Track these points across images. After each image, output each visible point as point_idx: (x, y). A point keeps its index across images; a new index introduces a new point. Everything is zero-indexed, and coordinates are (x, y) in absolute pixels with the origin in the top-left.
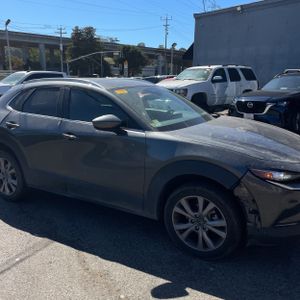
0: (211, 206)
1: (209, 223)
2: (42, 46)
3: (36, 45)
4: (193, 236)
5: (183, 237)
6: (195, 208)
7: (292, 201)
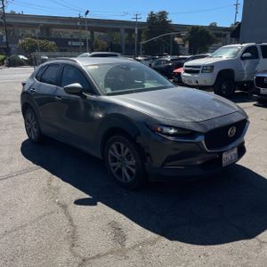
0: (127, 150)
1: (127, 162)
2: (122, 31)
3: (118, 30)
4: (120, 172)
5: (114, 172)
6: (119, 151)
7: (175, 149)
